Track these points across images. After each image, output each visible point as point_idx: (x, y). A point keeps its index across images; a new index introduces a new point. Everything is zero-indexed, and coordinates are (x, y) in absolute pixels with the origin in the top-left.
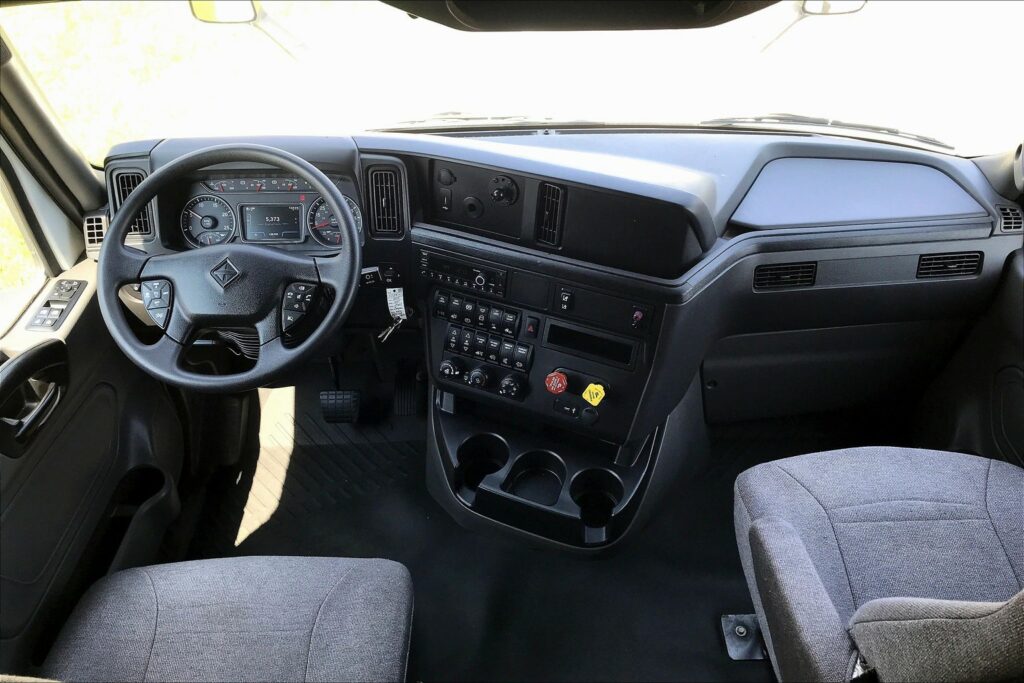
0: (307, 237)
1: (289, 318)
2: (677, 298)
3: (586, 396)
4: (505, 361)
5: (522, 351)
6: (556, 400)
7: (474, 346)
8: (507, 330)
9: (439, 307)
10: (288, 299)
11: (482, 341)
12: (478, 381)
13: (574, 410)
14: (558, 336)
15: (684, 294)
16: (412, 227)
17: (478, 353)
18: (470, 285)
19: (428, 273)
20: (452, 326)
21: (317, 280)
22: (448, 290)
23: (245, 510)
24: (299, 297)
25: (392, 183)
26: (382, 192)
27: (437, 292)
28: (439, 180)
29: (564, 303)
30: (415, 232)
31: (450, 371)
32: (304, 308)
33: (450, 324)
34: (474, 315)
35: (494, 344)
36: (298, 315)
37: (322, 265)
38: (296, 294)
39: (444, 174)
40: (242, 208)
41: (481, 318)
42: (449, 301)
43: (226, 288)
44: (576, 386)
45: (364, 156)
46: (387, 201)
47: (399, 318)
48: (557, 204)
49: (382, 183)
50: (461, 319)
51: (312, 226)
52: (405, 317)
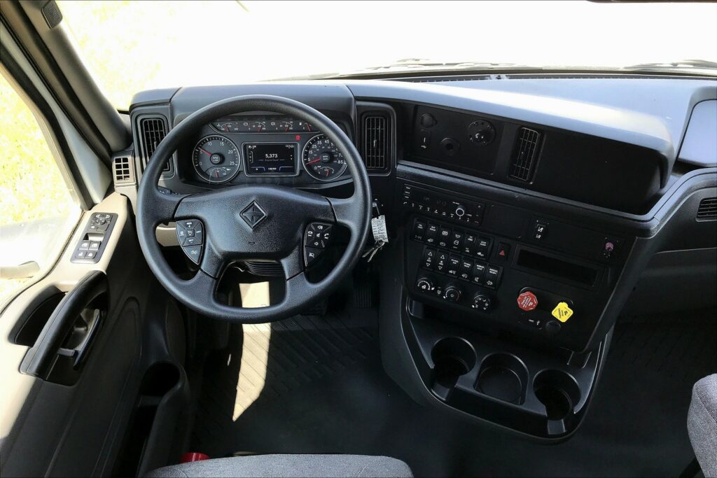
0: (302, 171)
1: (311, 255)
2: (646, 232)
3: (555, 313)
4: (477, 279)
5: (493, 271)
6: (528, 314)
7: (448, 265)
8: (479, 254)
9: (418, 232)
10: (308, 237)
11: (455, 262)
12: (452, 296)
13: (538, 322)
14: (527, 260)
15: (652, 229)
16: (398, 164)
17: (451, 272)
18: (448, 214)
19: (410, 204)
20: (427, 248)
21: (333, 220)
22: (427, 219)
23: (238, 388)
24: (318, 235)
25: (382, 127)
26: (373, 135)
27: (415, 220)
28: (422, 123)
29: (539, 233)
30: (399, 168)
31: (427, 287)
32: (324, 246)
33: (425, 247)
34: (449, 240)
35: (467, 265)
36: (319, 252)
37: (337, 207)
38: (315, 233)
39: (426, 118)
40: (245, 146)
41: (456, 242)
42: (426, 227)
43: (256, 229)
44: (546, 306)
45: (359, 103)
46: (377, 143)
47: (381, 241)
48: (533, 145)
49: (373, 127)
50: (436, 242)
51: (306, 162)
52: (387, 241)
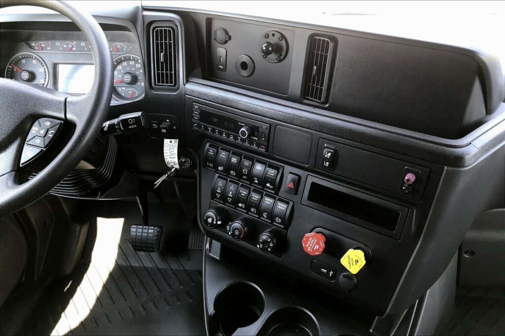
2: (458, 161)
3: (344, 261)
4: (265, 215)
5: (281, 207)
6: (313, 261)
7: (238, 198)
8: (268, 185)
9: (207, 159)
11: (244, 193)
12: (238, 232)
13: (331, 273)
14: (318, 194)
15: (467, 157)
16: (187, 81)
17: (240, 205)
18: (236, 138)
19: (199, 126)
20: (219, 177)
21: (62, 116)
22: (217, 143)
25: (170, 40)
27: (208, 145)
28: (215, 40)
29: (326, 160)
30: (190, 87)
31: (213, 220)
33: (217, 175)
34: (238, 168)
35: (255, 197)
36: (38, 150)
39: (220, 35)
40: (56, 65)
41: (245, 171)
42: (217, 154)
44: (335, 249)
45: (146, 13)
46: (165, 56)
47: (172, 167)
49: (161, 39)
50: (227, 171)
52: (177, 166)
